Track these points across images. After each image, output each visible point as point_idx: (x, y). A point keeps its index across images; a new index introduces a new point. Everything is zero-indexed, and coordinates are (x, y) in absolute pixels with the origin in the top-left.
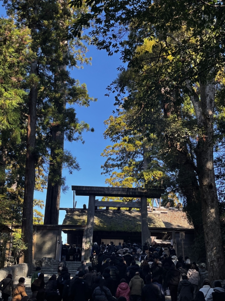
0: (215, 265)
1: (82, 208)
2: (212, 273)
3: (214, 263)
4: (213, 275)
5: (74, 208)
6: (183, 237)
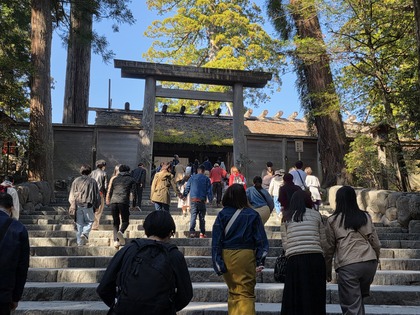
1: (123, 108)
5: (109, 109)
6: (301, 149)
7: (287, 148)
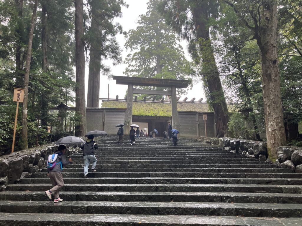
0: (277, 134)
1: (115, 98)
2: (274, 140)
3: (276, 132)
4: (275, 142)
5: (108, 99)
6: (206, 118)
7: (199, 118)
